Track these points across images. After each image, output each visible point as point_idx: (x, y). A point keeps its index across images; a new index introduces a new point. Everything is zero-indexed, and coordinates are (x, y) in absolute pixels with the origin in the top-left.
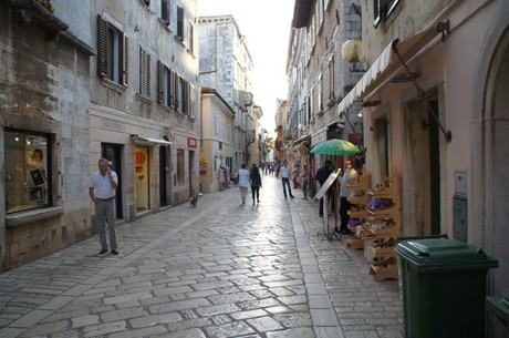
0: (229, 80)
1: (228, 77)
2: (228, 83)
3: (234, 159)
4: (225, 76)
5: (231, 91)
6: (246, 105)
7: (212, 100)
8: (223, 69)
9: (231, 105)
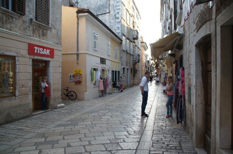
0: (118, 18)
1: (117, 16)
2: (117, 20)
3: (121, 72)
4: (115, 15)
5: (119, 26)
6: (134, 39)
7: (86, 19)
8: (114, 11)
9: (120, 35)
